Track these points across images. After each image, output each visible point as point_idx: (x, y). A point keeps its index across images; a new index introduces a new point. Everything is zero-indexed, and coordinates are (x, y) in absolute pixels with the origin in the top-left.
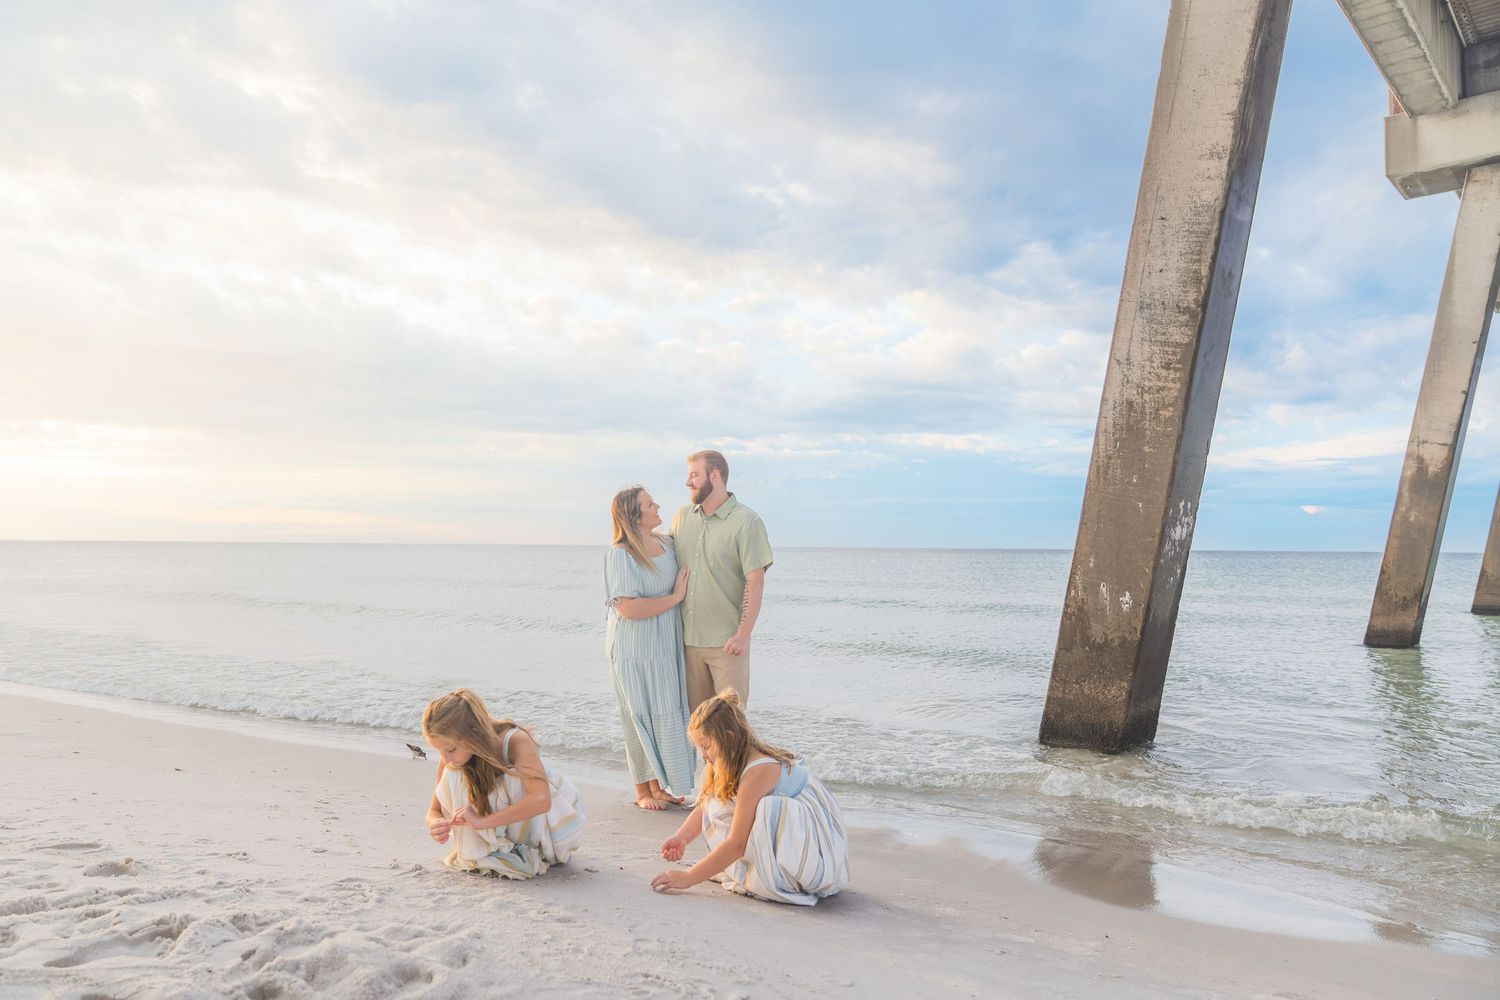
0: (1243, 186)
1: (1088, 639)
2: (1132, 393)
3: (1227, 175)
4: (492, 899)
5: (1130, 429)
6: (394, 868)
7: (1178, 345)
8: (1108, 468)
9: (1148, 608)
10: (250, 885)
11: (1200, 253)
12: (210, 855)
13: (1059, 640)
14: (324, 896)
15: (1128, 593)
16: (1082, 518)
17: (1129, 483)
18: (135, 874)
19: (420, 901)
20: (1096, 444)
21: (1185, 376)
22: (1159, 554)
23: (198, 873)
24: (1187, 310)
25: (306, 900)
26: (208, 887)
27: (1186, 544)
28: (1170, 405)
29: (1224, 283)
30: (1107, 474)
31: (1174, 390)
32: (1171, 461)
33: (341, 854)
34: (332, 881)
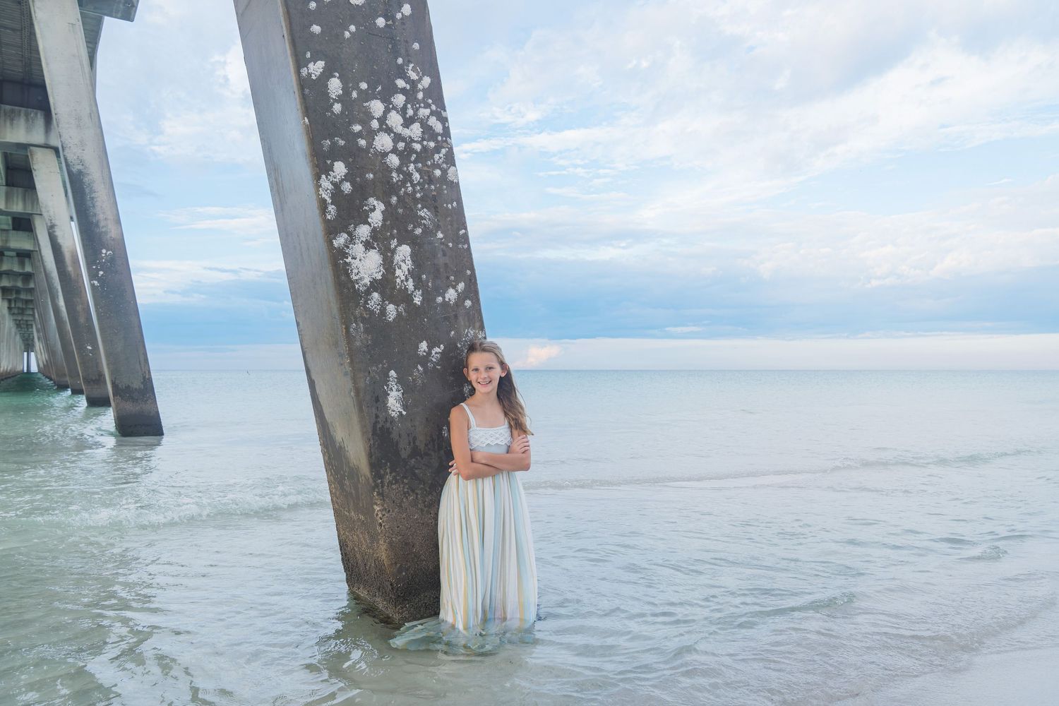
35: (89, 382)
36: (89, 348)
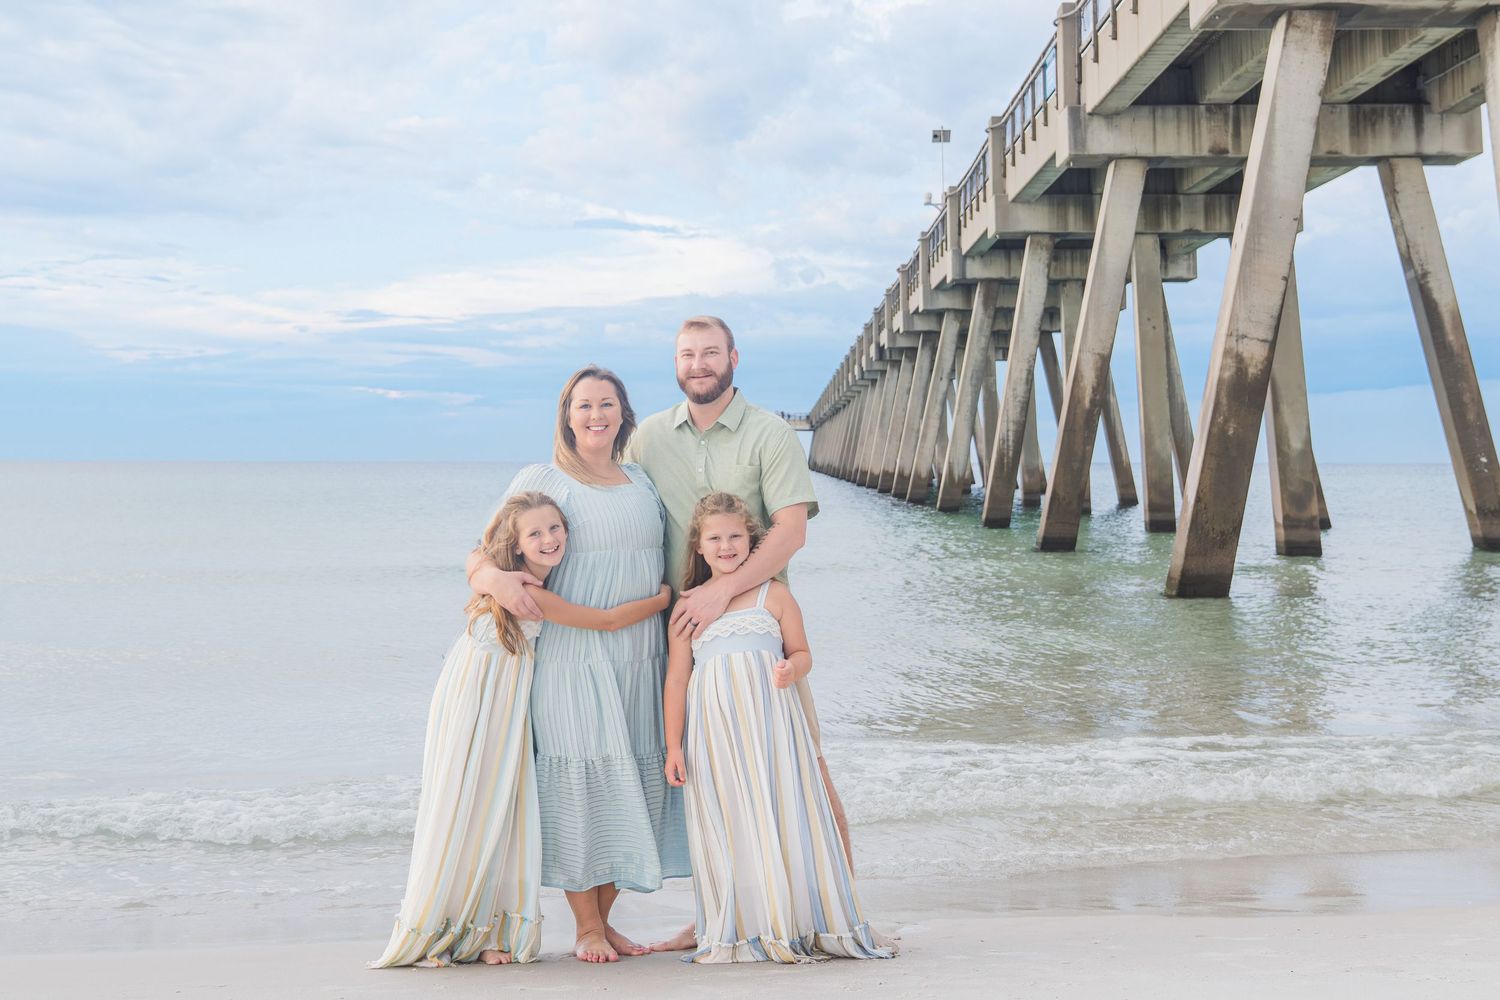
35: (1485, 515)
36: (1484, 460)
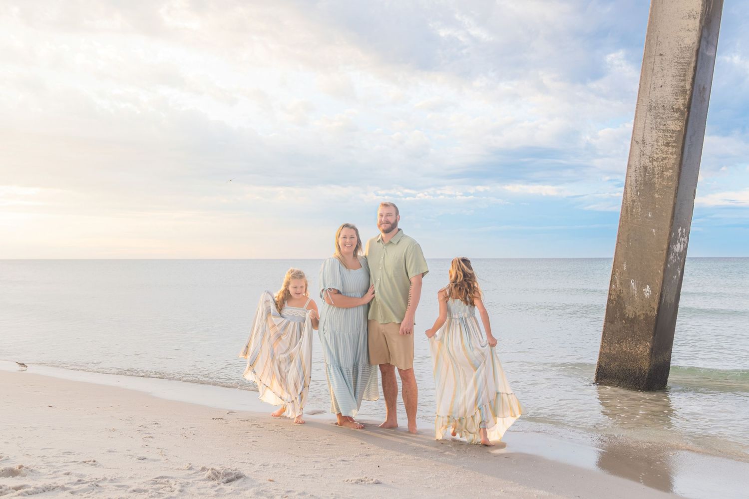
0: (709, 35)
1: (624, 315)
2: (646, 161)
3: (700, 28)
4: (253, 489)
5: (645, 184)
6: (189, 469)
7: (674, 131)
8: (633, 208)
9: (661, 296)
10: (98, 482)
11: (685, 75)
12: (72, 462)
13: (606, 316)
14: (146, 488)
15: (648, 286)
16: (618, 239)
17: (646, 217)
18: (24, 476)
19: (207, 491)
20: (625, 193)
21: (679, 150)
22: (667, 261)
23: (65, 474)
24: (678, 110)
25: (135, 491)
26: (71, 483)
27: (683, 254)
28: (670, 168)
29: (700, 93)
30: (632, 212)
31: (672, 159)
32: (672, 203)
33: (155, 460)
34: (150, 479)
